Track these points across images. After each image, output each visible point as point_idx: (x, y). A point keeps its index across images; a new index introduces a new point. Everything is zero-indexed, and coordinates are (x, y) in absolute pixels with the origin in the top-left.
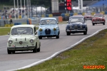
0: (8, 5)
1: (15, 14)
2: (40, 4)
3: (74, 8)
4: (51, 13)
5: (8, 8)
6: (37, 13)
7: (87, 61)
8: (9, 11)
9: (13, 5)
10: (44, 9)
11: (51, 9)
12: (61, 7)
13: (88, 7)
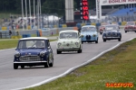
0: (15, 13)
1: (23, 24)
2: (52, 12)
3: (91, 17)
4: (64, 23)
5: (15, 18)
6: (49, 23)
7: (106, 78)
8: (16, 21)
9: (21, 13)
10: (57, 18)
11: (64, 18)
12: (77, 16)
13: (107, 16)
